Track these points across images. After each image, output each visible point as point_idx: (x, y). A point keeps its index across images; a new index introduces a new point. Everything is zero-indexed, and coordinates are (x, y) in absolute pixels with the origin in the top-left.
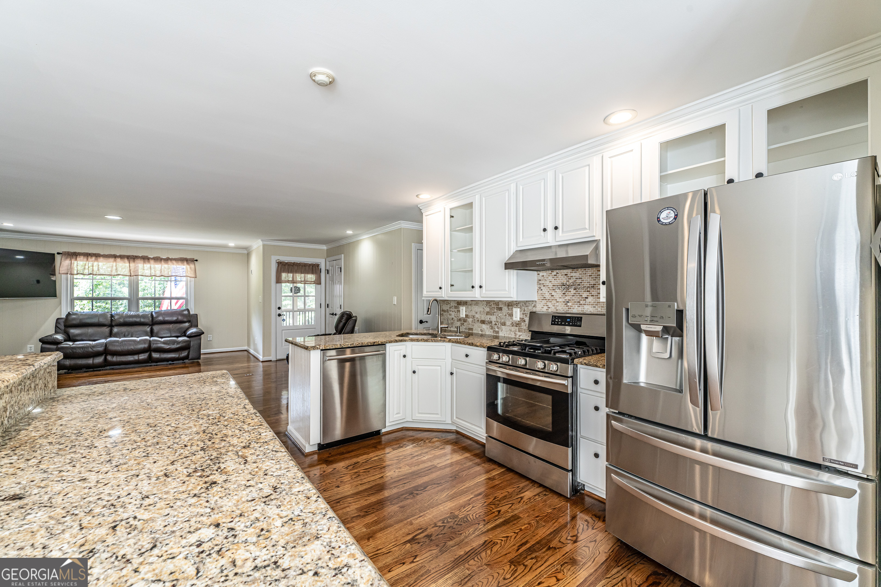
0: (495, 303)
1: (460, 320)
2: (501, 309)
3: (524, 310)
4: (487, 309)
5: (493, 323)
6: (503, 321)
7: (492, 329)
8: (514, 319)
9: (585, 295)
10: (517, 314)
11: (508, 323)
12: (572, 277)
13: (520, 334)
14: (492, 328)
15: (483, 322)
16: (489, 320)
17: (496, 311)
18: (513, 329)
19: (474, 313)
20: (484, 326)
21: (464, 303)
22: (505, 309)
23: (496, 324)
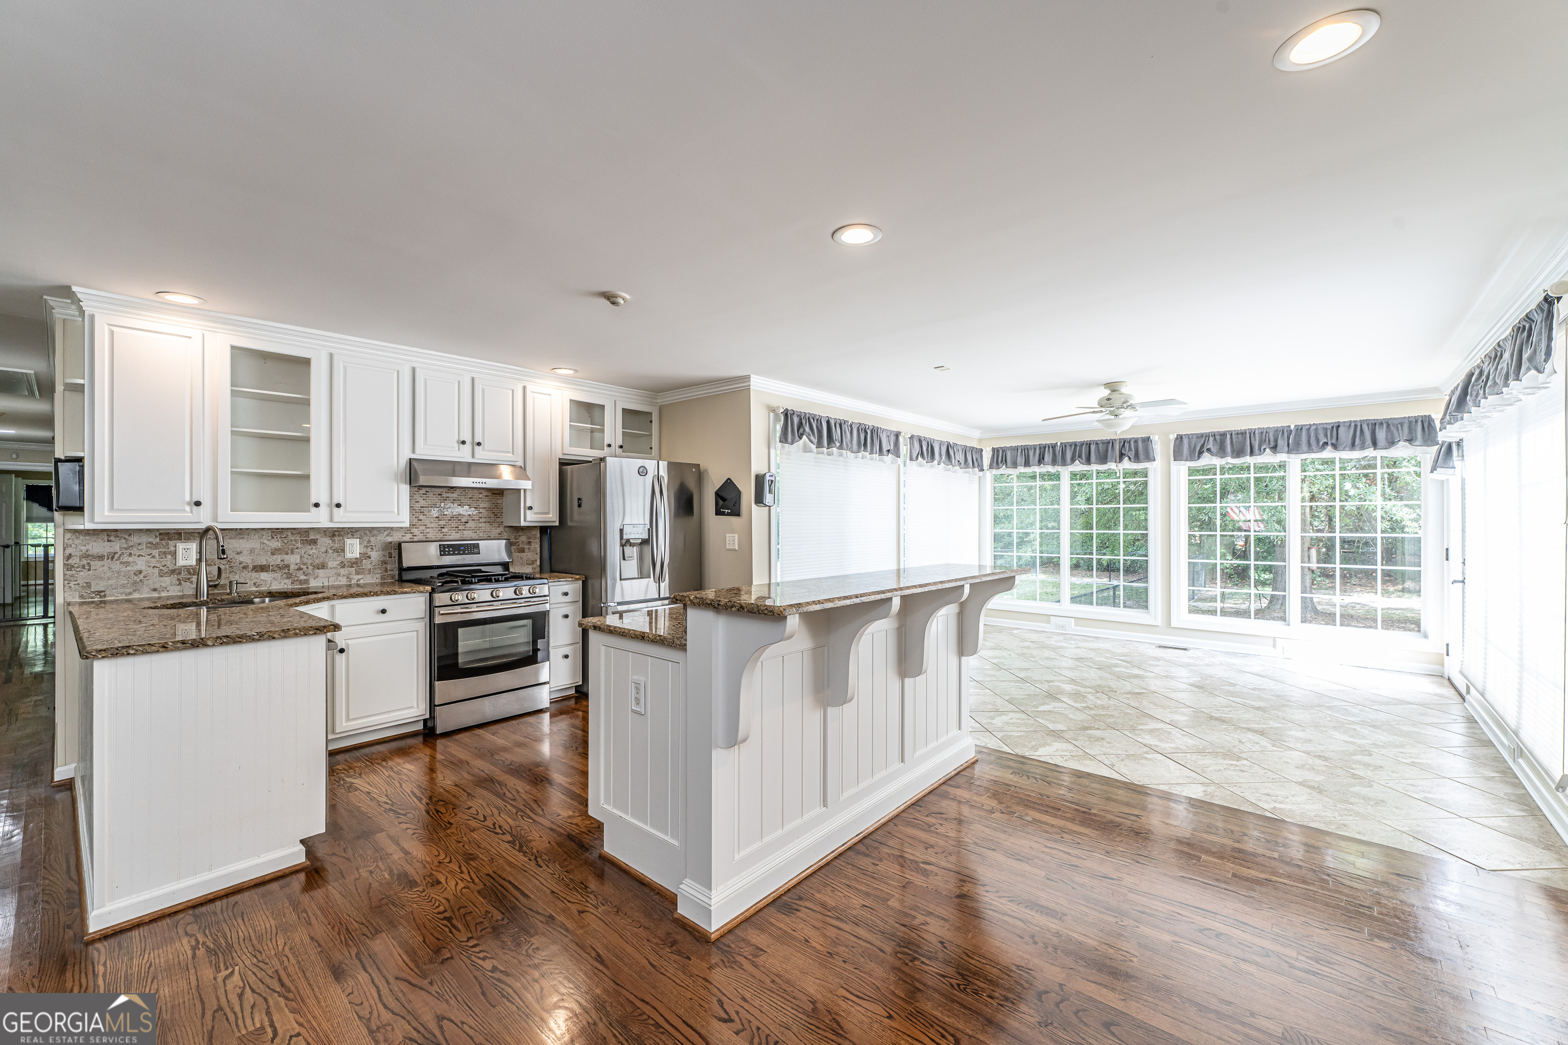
0: (299, 533)
2: (314, 542)
3: (369, 541)
4: (276, 544)
5: (292, 567)
6: (317, 561)
7: (288, 578)
8: (349, 555)
10: (354, 548)
11: (332, 564)
13: (360, 577)
14: (289, 576)
15: (263, 568)
16: (279, 562)
17: (299, 545)
18: (343, 571)
20: (264, 576)
22: (324, 542)
23: (300, 569)
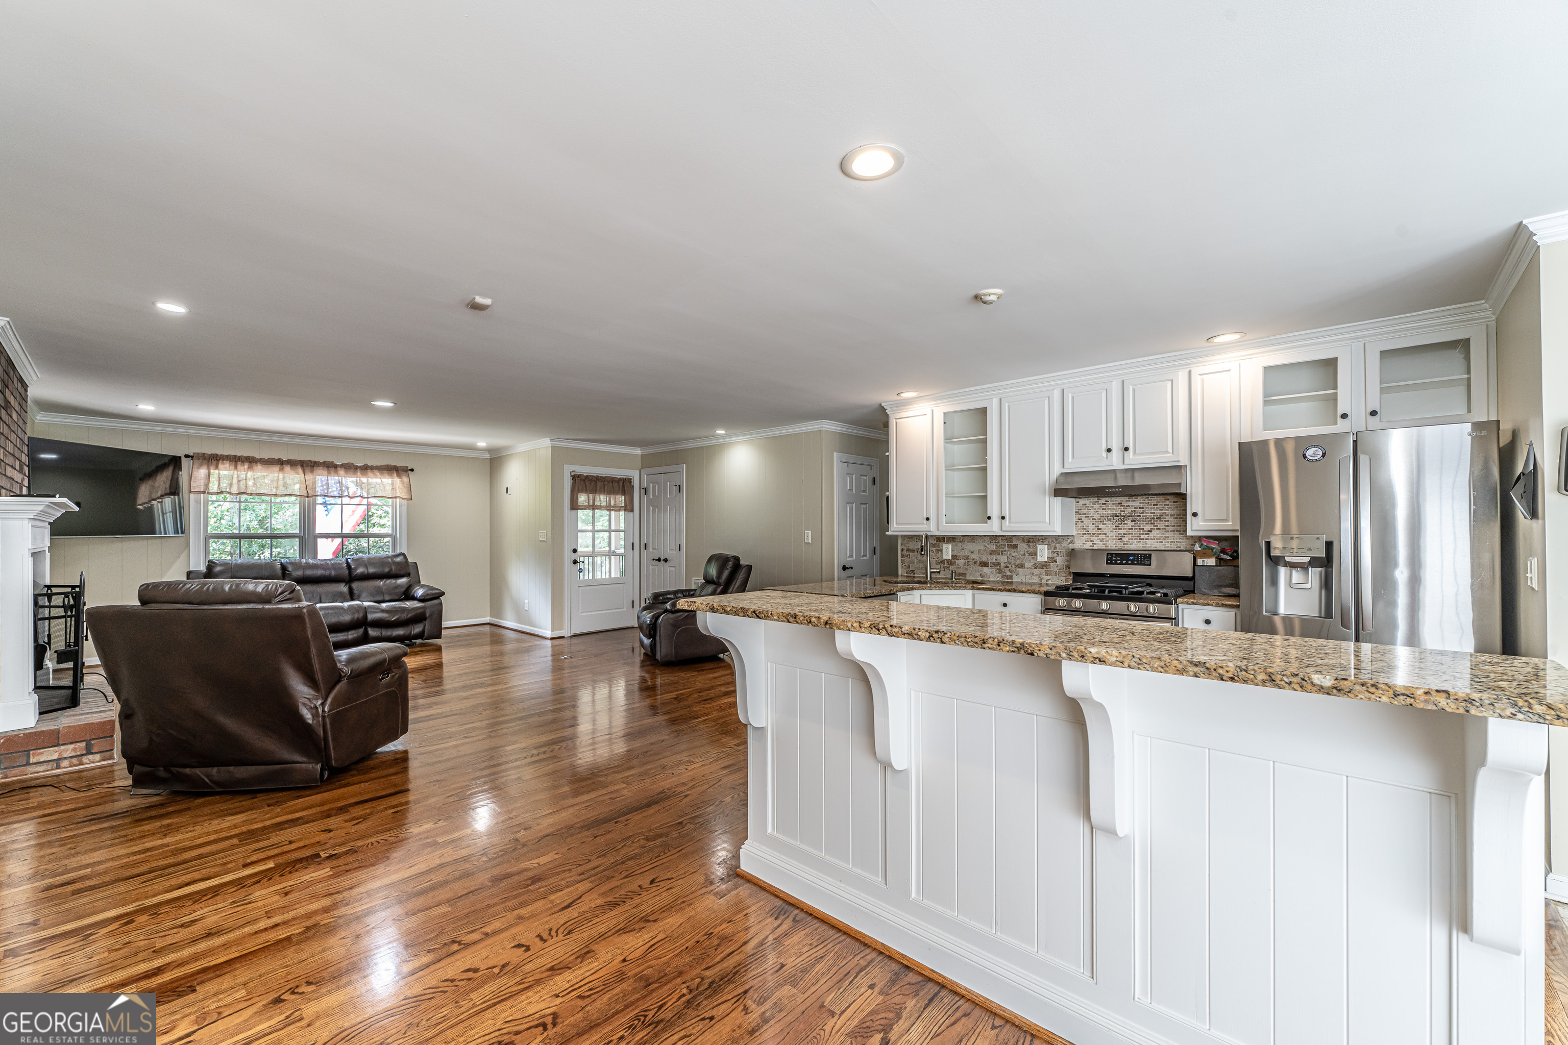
0: (1006, 539)
1: (943, 562)
2: (1016, 546)
3: (1055, 548)
4: (992, 547)
5: (1002, 565)
6: (1018, 562)
7: (999, 573)
8: (1039, 558)
9: (1148, 528)
10: (1043, 553)
11: (1027, 565)
12: (1129, 506)
13: (1049, 577)
14: (1000, 571)
15: (984, 564)
16: (994, 561)
17: (1006, 548)
18: (1036, 571)
19: (967, 553)
20: (986, 570)
21: (952, 539)
22: (1023, 547)
23: (1007, 567)
